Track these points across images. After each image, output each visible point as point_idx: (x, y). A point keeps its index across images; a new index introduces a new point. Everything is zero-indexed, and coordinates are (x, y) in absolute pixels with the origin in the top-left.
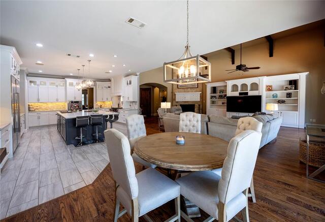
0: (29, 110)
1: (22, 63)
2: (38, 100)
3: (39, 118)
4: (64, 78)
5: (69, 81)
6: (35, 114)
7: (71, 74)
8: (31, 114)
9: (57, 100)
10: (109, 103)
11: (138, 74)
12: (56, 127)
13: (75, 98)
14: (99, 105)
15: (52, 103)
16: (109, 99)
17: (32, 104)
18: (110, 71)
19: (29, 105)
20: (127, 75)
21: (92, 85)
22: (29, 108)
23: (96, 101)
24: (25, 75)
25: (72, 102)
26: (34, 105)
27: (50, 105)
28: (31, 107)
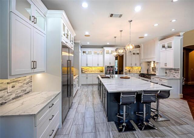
0: (82, 72)
1: (75, 35)
2: (87, 65)
3: (87, 78)
4: (103, 48)
5: (106, 49)
6: (85, 75)
7: (108, 44)
8: (83, 75)
9: (98, 65)
10: (137, 68)
11: (181, 34)
12: (97, 86)
13: (110, 63)
14: (128, 69)
15: (95, 67)
16: (138, 64)
17: (84, 68)
18: (146, 35)
19: (82, 68)
20: (163, 38)
21: (123, 53)
22: (82, 70)
23: (126, 66)
24: (80, 47)
25: (108, 67)
26: (85, 68)
27: (94, 69)
28: (83, 70)
